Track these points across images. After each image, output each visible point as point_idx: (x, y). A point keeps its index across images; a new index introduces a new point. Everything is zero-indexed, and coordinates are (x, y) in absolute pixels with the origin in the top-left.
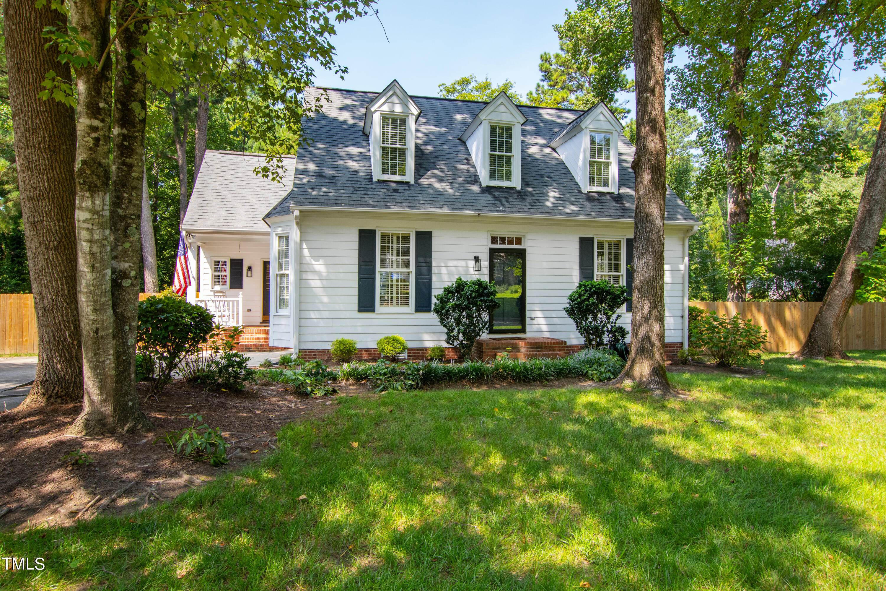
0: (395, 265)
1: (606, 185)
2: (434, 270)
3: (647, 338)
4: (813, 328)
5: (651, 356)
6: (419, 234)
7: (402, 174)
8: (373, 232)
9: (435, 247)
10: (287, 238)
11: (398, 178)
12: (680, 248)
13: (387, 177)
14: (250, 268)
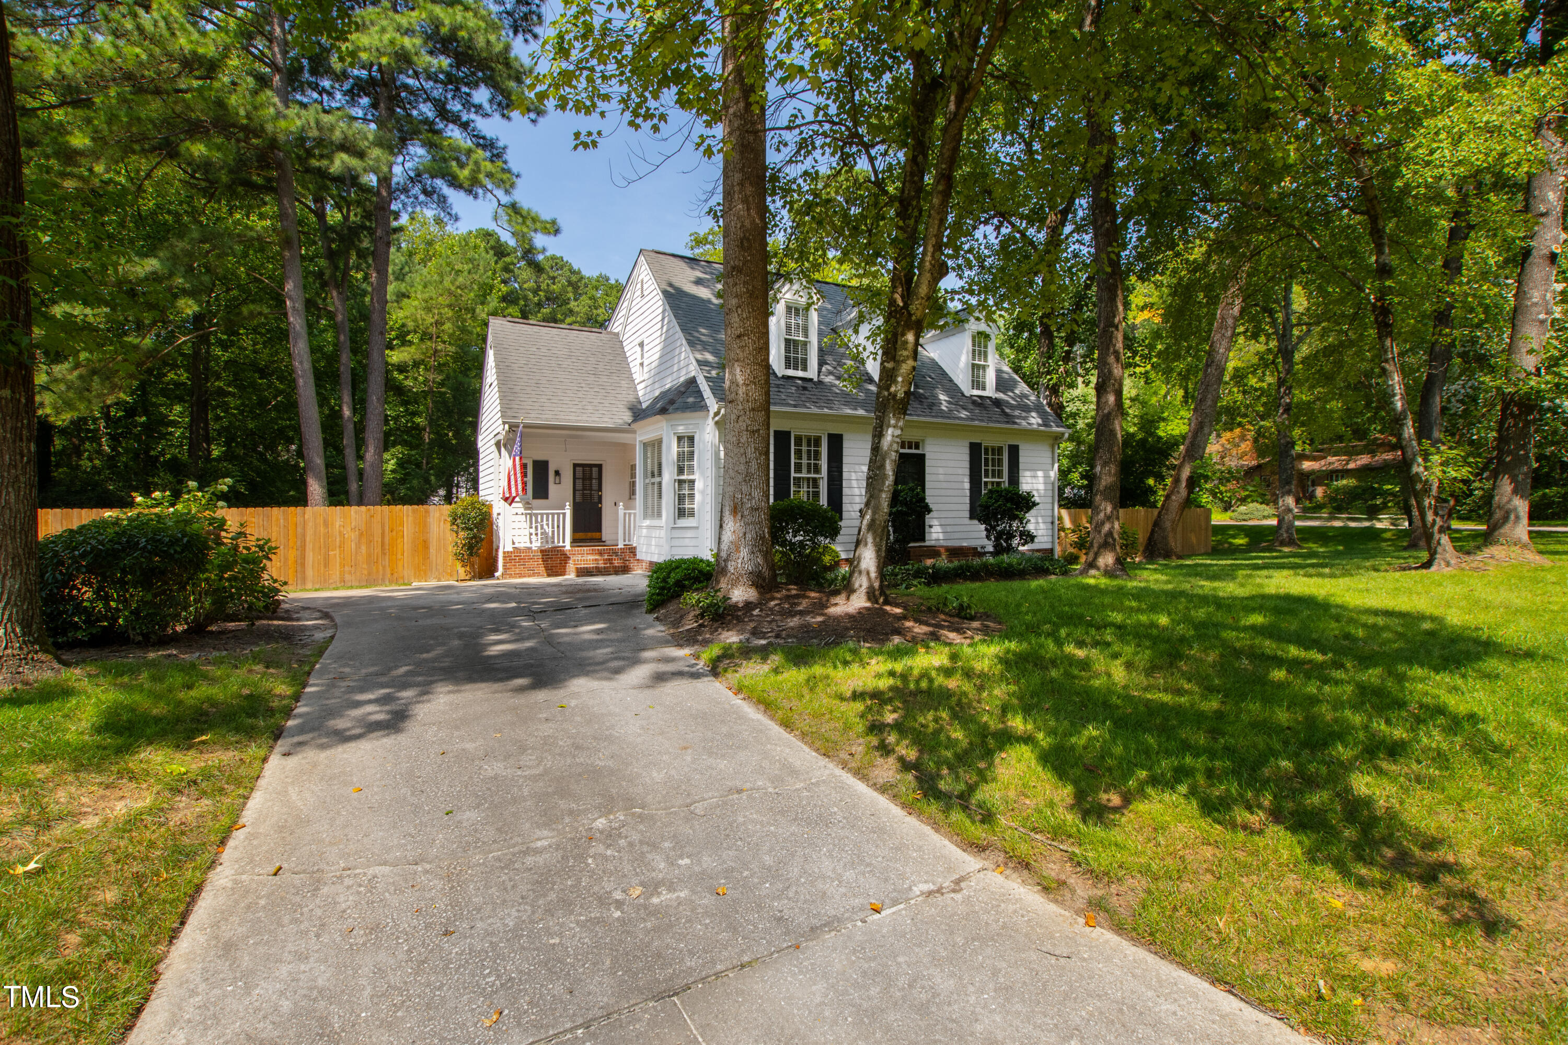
0: (804, 469)
1: (984, 389)
2: (845, 475)
3: (1110, 534)
4: (1153, 532)
5: (1113, 549)
6: (831, 436)
7: (805, 369)
8: (789, 433)
9: (846, 452)
10: (691, 439)
11: (800, 374)
12: (1049, 454)
13: (791, 372)
14: (557, 473)
